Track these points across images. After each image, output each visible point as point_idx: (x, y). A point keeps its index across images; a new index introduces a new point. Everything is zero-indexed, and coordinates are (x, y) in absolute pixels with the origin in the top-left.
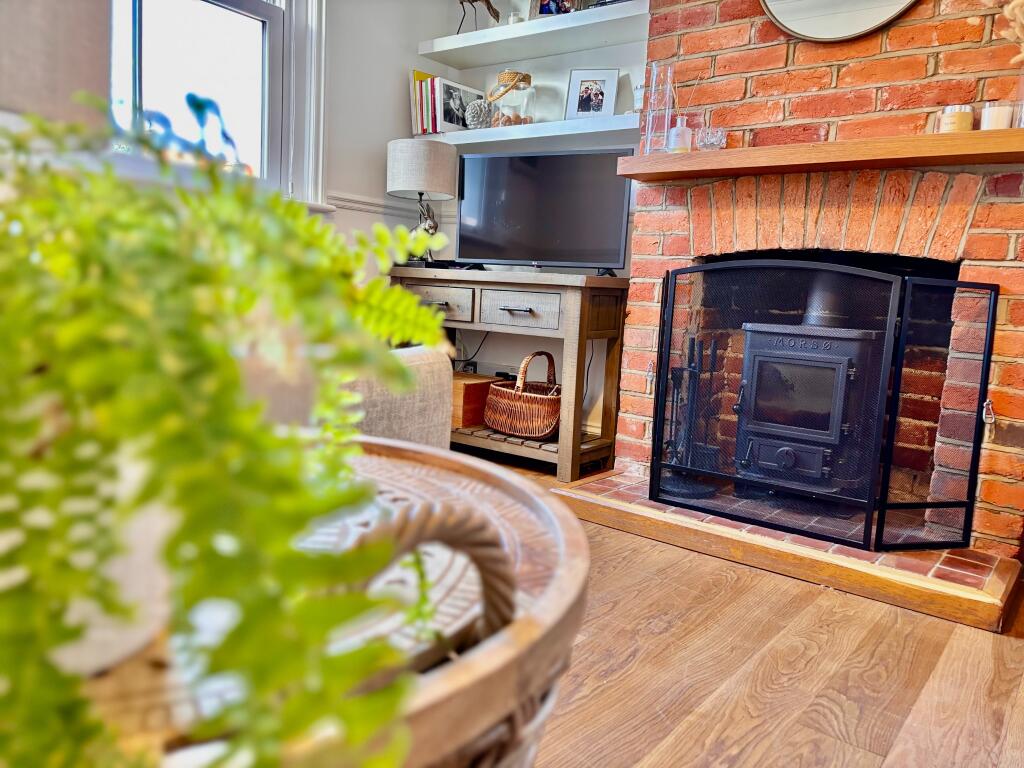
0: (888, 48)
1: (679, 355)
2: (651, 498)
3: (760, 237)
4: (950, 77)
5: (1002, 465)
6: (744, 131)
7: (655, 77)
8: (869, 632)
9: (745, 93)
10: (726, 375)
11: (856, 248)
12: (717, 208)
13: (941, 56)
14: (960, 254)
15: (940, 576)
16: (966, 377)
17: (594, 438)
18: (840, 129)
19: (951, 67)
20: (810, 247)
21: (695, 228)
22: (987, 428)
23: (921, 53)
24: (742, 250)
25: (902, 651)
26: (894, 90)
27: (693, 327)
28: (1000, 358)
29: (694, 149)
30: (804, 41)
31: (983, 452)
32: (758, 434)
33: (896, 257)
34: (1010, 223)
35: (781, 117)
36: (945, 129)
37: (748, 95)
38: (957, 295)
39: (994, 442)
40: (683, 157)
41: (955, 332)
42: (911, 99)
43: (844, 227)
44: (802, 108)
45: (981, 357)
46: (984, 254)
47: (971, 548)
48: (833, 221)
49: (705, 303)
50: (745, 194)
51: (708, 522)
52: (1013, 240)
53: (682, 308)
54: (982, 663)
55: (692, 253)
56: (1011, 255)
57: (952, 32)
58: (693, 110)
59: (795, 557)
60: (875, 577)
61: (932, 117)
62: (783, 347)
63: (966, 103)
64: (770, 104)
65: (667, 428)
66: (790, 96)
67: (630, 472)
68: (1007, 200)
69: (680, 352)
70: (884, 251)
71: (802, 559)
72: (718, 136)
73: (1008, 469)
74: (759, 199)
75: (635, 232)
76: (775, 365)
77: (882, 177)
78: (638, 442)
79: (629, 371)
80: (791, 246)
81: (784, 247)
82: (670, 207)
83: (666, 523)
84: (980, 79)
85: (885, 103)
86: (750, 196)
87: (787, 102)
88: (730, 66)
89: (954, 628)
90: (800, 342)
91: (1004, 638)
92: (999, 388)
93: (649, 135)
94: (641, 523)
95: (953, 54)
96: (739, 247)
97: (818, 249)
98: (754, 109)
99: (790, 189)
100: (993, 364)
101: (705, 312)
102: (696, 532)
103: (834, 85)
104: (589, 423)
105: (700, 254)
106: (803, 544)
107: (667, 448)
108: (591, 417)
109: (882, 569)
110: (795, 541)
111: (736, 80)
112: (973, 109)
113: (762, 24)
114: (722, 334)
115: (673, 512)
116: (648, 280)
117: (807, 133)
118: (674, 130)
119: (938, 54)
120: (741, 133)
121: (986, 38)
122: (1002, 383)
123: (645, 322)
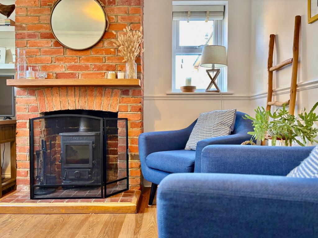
0: (92, 54)
1: (38, 146)
2: (31, 199)
3: (62, 106)
4: (109, 63)
5: (134, 165)
6: (53, 73)
7: (19, 53)
8: (104, 225)
9: (52, 61)
10: (57, 149)
11: (91, 109)
12: (47, 97)
13: (106, 57)
14: (117, 110)
15: (122, 201)
16: (123, 143)
17: (8, 179)
18: (82, 75)
19: (109, 61)
20: (77, 109)
21: (40, 103)
22: (129, 156)
23: (101, 56)
24: (56, 110)
25: (112, 228)
26: (95, 65)
27: (43, 136)
28: (130, 137)
29: (36, 78)
30: (68, 48)
31: (129, 163)
32: (68, 168)
33: (102, 111)
34: (128, 102)
35: (64, 70)
36: (109, 77)
37: (53, 62)
38: (118, 121)
39: (131, 160)
40: (32, 80)
41: (119, 131)
42: (100, 68)
43: (87, 103)
44: (70, 68)
45: (126, 137)
46: (123, 110)
47: (129, 190)
48: (83, 101)
49: (46, 127)
50: (56, 92)
51: (53, 202)
52: (129, 107)
53: (37, 130)
54: (133, 224)
55: (39, 111)
56: (129, 111)
57: (108, 52)
58: (34, 65)
59: (81, 207)
60: (105, 206)
61: (106, 73)
62: (73, 140)
63: (114, 71)
64: (60, 65)
65: (36, 172)
66: (66, 64)
67: (24, 190)
68: (126, 96)
69: (39, 145)
70: (98, 110)
71: (84, 207)
72: (44, 74)
73: (135, 166)
74: (60, 94)
75: (17, 105)
76: (71, 146)
77: (95, 89)
78: (26, 178)
79: (19, 153)
80: (72, 109)
81: (69, 109)
82: (29, 96)
83: (37, 207)
84: (116, 65)
85: (93, 69)
86: (57, 93)
87: (66, 65)
88: (46, 53)
89: (126, 216)
90: (78, 138)
91: (138, 214)
92: (130, 145)
93: (19, 72)
94: (27, 209)
95: (109, 57)
96: (55, 109)
97: (80, 109)
98: (55, 67)
99: (69, 92)
100: (128, 139)
101: (47, 130)
102: (48, 207)
103: (79, 62)
104: (6, 174)
105: (42, 112)
106: (84, 202)
107: (37, 178)
108: (6, 171)
109: (107, 203)
110: (82, 201)
111: (48, 57)
112: (115, 72)
113: (55, 41)
114: (54, 136)
115: (39, 202)
116: (24, 121)
117: (72, 76)
118: (28, 72)
119: (105, 57)
120: (52, 74)
121: (116, 54)
122: (131, 144)
123: (24, 135)
